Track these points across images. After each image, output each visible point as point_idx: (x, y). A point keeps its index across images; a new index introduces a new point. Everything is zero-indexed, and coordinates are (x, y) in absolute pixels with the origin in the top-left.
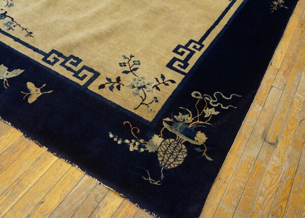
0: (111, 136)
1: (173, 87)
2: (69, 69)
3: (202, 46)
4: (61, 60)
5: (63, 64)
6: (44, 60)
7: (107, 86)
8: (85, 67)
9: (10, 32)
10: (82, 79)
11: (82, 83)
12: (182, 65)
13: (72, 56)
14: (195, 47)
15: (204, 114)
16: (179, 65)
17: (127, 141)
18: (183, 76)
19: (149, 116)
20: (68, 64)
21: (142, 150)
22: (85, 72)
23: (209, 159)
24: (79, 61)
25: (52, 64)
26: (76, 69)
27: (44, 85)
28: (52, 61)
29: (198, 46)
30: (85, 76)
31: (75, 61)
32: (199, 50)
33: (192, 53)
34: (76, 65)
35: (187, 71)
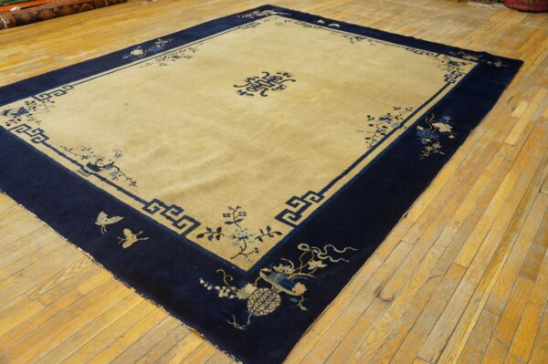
0: (202, 282)
1: (278, 239)
2: (168, 218)
3: (322, 197)
4: (162, 209)
5: (163, 214)
6: (145, 209)
7: (207, 235)
8: (185, 217)
9: (115, 182)
10: (181, 228)
11: (180, 232)
12: (294, 216)
13: (174, 206)
14: (313, 199)
15: (308, 266)
16: (290, 217)
17: (217, 288)
18: (292, 228)
19: (245, 265)
20: (168, 213)
21: (232, 297)
22: (185, 221)
23: (303, 308)
24: (181, 210)
25: (152, 213)
26: (176, 218)
27: (141, 232)
28: (153, 209)
29: (317, 198)
30: (184, 225)
31: (176, 211)
32: (318, 201)
33: (308, 204)
34: (176, 214)
35: (297, 223)
